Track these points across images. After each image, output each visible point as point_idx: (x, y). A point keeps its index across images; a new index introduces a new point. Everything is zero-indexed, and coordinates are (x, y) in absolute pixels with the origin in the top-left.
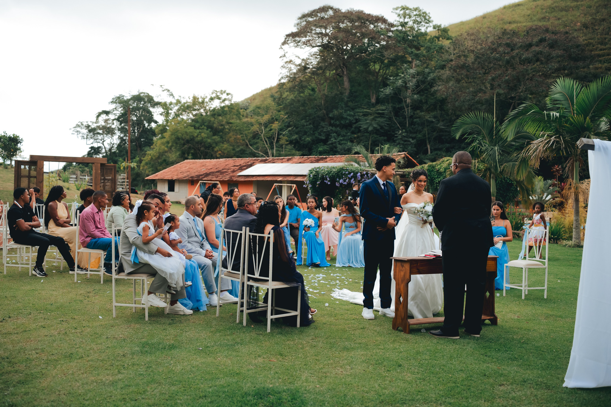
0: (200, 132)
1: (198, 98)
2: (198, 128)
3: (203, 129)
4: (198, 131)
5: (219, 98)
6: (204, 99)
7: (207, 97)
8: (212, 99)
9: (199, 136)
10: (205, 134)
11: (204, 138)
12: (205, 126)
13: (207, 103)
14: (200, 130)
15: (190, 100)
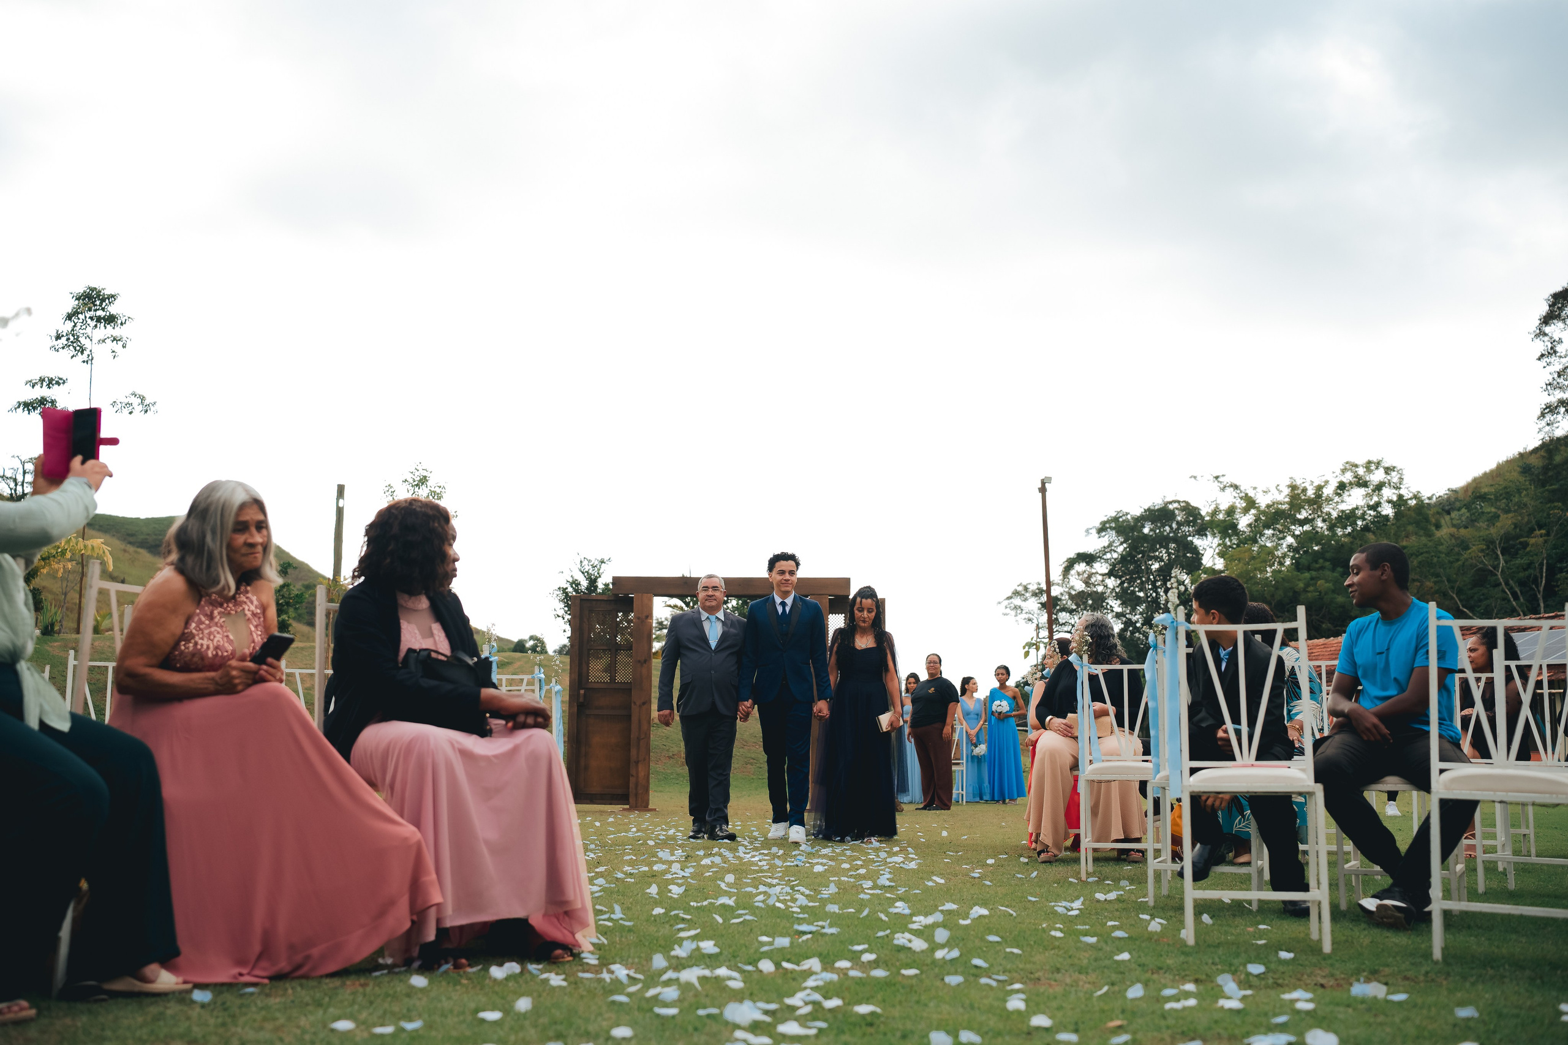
0: (1312, 579)
1: (1305, 490)
2: (1309, 569)
3: (1322, 568)
4: (1307, 575)
5: (1362, 483)
6: (1319, 488)
7: (1327, 482)
8: (1342, 487)
9: (1311, 588)
10: (1327, 581)
11: (1326, 593)
12: (1326, 560)
13: (1329, 500)
14: (1314, 573)
15: (1282, 496)
